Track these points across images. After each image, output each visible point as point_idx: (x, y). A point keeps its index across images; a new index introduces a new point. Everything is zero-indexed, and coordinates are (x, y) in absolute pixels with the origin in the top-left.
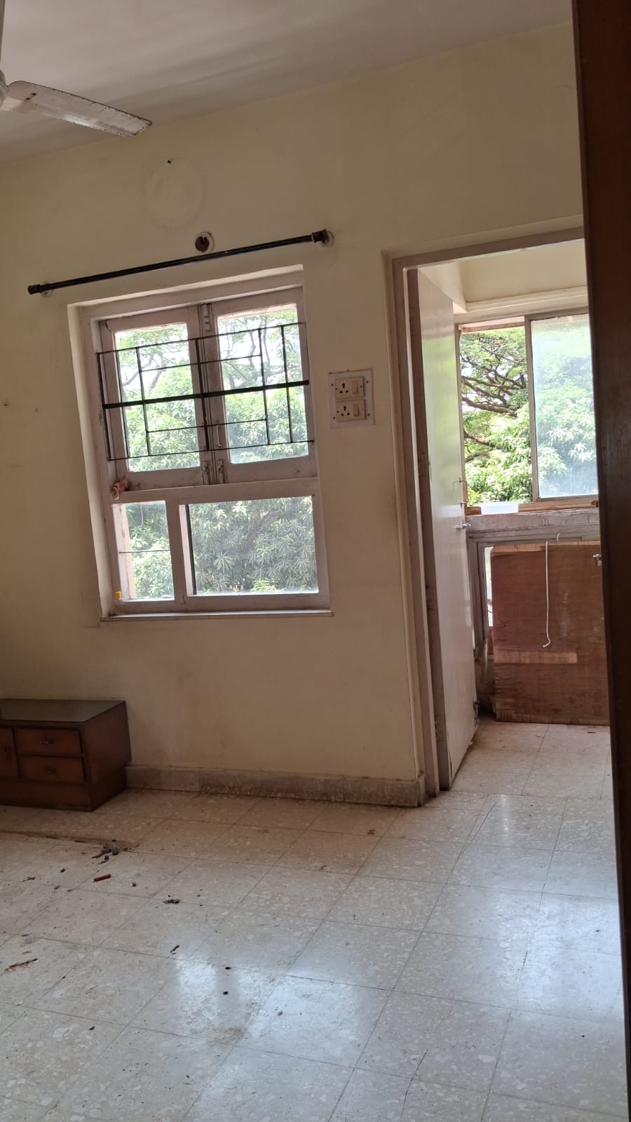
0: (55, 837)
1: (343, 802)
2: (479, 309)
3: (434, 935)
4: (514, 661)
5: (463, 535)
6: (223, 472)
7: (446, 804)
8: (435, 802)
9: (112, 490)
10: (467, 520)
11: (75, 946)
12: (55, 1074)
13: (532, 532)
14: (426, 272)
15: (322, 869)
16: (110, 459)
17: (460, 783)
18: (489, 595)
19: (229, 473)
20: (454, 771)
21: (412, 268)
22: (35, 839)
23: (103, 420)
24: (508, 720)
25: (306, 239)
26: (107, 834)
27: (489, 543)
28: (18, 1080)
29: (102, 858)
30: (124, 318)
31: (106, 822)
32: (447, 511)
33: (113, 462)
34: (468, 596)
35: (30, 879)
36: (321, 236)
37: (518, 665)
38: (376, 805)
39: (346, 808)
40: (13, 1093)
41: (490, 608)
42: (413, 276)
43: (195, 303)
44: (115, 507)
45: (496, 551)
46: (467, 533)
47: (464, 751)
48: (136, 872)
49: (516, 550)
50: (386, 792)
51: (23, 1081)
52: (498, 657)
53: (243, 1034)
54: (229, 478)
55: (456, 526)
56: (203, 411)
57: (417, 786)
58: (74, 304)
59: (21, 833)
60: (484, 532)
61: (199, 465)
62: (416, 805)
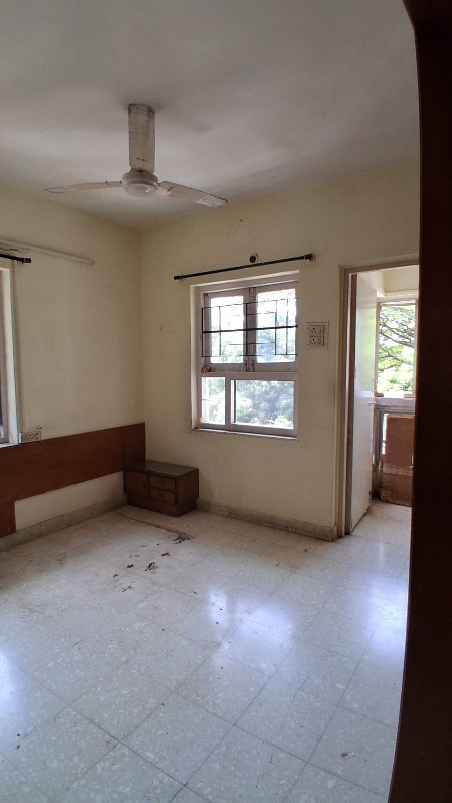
0: (158, 527)
1: (295, 533)
2: (391, 296)
3: (326, 613)
4: (393, 473)
5: (372, 407)
6: (253, 366)
7: (346, 542)
8: (341, 540)
9: (202, 370)
10: (376, 400)
11: (154, 583)
12: (130, 646)
13: (409, 409)
14: (362, 276)
15: (277, 565)
16: (203, 357)
17: (357, 532)
18: (384, 438)
19: (256, 367)
20: (353, 526)
21: (354, 274)
22: (150, 527)
23: (202, 338)
24: (388, 502)
25: (301, 258)
26: (181, 530)
27: (387, 412)
28: (114, 645)
29: (178, 541)
30: (216, 292)
31: (183, 524)
32: (364, 394)
33: (204, 358)
34: (372, 437)
35: (143, 546)
36: (309, 257)
37: (396, 475)
38: (311, 537)
39: (296, 536)
40: (110, 651)
41: (384, 445)
42: (354, 278)
43: (248, 287)
44: (203, 378)
45: (390, 416)
46: (375, 406)
47: (361, 515)
48: (190, 551)
49: (400, 417)
50: (317, 532)
51: (116, 646)
52: (385, 470)
53: (220, 646)
54: (256, 370)
55: (369, 402)
56: (247, 337)
57: (332, 531)
58: (194, 285)
59: (145, 523)
60: (384, 406)
61: (242, 362)
62: (331, 540)
